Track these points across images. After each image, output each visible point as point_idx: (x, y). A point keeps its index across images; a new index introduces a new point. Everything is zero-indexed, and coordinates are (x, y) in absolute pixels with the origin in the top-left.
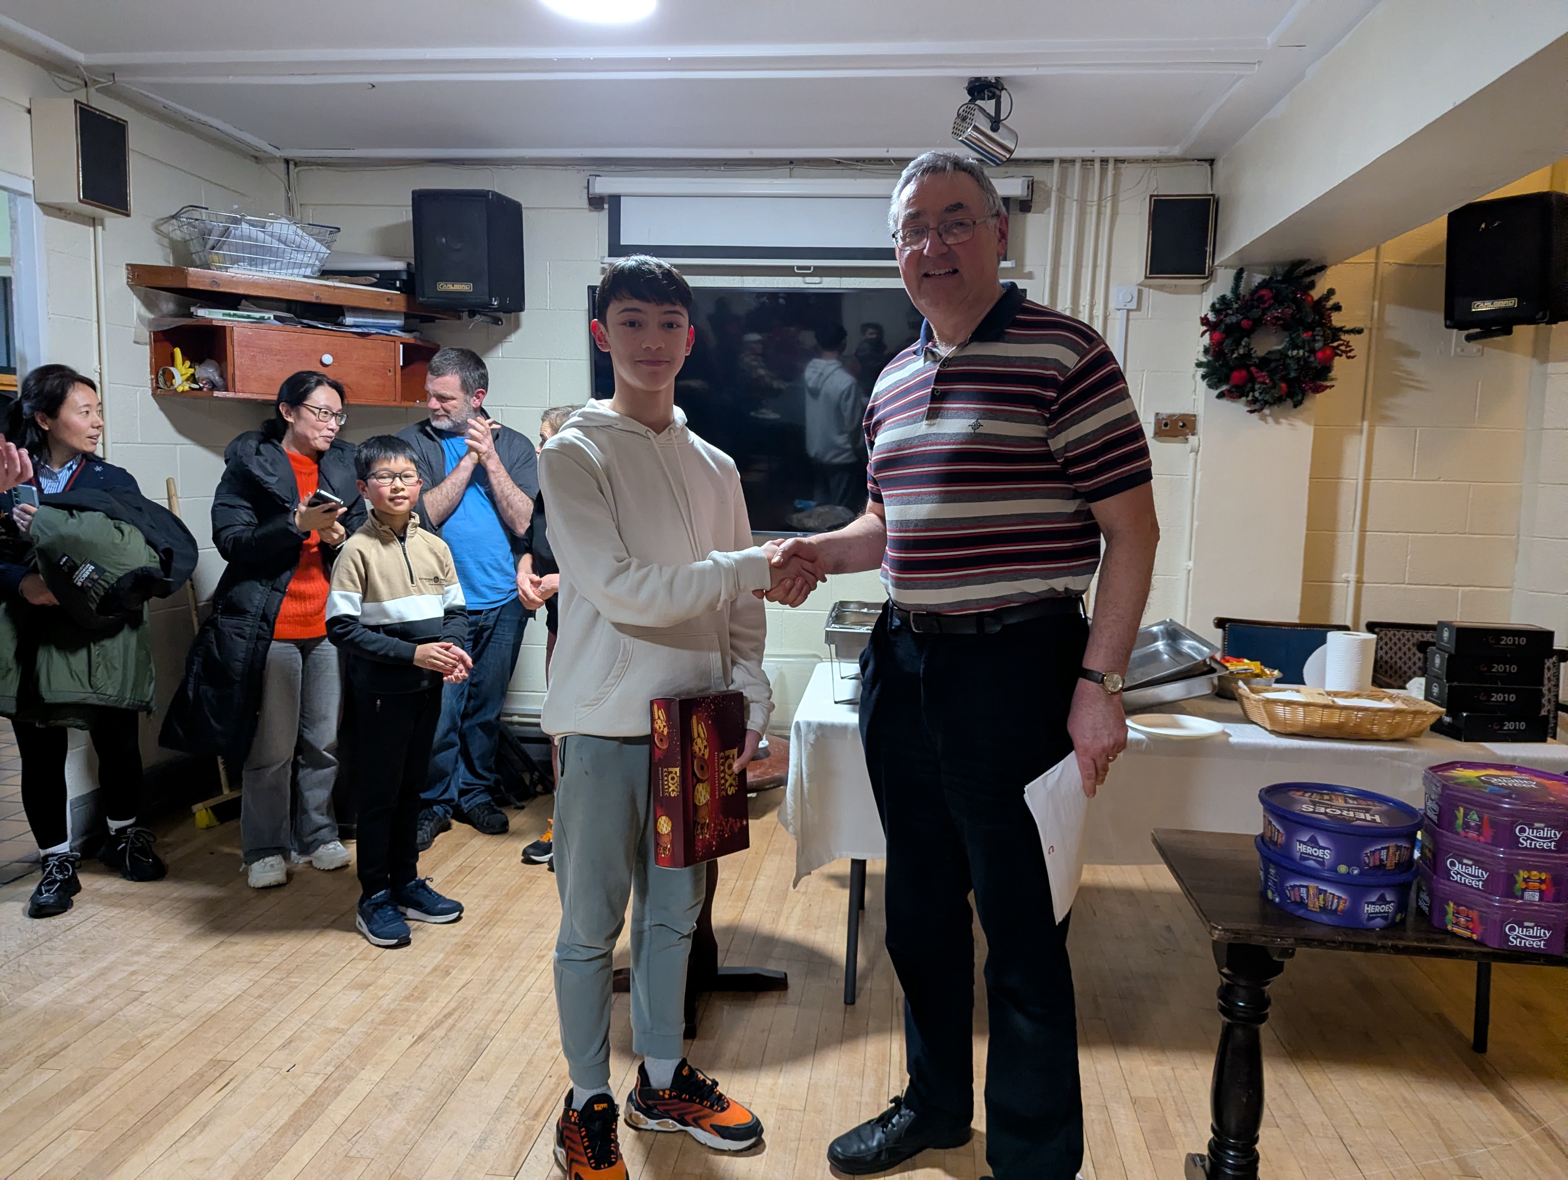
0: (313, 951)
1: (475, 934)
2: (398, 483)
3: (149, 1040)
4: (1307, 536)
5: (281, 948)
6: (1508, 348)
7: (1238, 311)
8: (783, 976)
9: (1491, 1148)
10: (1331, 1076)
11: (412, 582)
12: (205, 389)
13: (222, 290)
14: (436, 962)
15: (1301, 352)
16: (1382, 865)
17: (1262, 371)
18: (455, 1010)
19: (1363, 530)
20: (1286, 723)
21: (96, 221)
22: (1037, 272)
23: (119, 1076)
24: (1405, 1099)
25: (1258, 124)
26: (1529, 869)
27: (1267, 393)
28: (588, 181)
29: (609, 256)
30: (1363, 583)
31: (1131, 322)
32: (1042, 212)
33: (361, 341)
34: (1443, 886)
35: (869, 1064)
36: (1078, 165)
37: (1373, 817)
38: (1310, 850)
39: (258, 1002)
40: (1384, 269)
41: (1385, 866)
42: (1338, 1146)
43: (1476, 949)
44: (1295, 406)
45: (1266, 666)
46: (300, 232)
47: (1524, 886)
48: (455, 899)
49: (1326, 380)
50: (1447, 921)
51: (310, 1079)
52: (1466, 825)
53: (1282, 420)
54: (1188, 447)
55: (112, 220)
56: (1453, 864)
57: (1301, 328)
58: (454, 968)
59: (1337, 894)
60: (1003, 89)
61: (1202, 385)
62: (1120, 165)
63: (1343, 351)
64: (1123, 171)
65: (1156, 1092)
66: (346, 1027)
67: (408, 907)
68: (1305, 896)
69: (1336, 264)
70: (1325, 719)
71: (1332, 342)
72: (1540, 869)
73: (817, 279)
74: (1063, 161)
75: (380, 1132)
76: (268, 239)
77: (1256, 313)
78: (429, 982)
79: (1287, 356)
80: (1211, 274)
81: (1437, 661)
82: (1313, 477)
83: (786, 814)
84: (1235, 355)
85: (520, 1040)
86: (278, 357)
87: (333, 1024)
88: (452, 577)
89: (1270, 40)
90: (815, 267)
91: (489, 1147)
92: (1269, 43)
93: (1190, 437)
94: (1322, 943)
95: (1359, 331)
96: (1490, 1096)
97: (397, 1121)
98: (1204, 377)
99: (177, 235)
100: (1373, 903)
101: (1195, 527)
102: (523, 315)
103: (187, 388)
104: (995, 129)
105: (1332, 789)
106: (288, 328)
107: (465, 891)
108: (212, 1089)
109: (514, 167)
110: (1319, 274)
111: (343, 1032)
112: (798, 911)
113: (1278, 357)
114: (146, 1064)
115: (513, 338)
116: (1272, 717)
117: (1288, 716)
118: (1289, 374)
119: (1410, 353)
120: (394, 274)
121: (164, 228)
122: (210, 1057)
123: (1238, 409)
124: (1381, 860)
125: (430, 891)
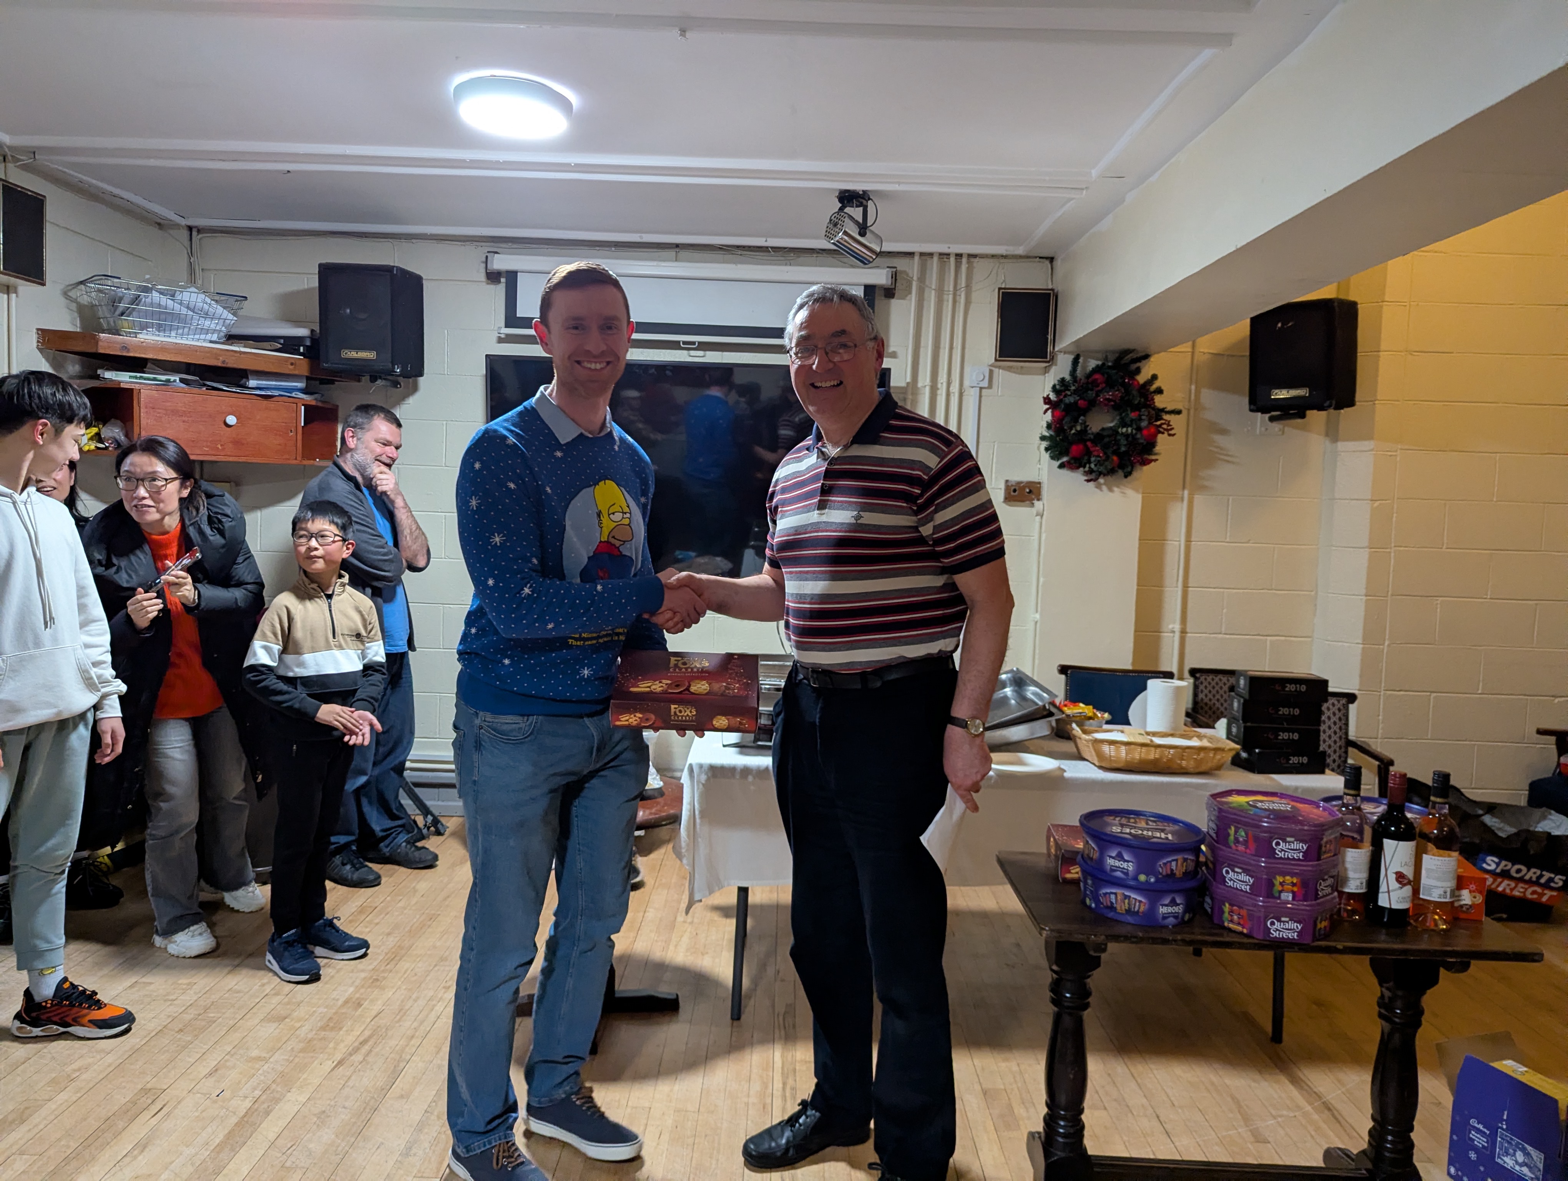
0: (227, 989)
1: (382, 968)
2: (314, 543)
3: (78, 1074)
4: (1139, 593)
5: (195, 987)
6: (1304, 428)
7: (1075, 392)
8: (674, 997)
9: (1280, 1119)
10: (1152, 1066)
11: (334, 637)
12: (110, 449)
13: (131, 354)
14: (347, 995)
15: (1130, 430)
16: (1172, 874)
17: (1097, 446)
18: (370, 1037)
19: (1186, 586)
20: (1111, 760)
21: (10, 288)
22: (900, 352)
23: (54, 1107)
24: (1213, 1084)
25: (1087, 235)
26: (1284, 874)
27: (1101, 465)
28: (487, 257)
29: (506, 327)
30: (1186, 633)
31: (983, 399)
32: (903, 298)
33: (265, 403)
34: (1219, 890)
35: (755, 1071)
36: (935, 259)
37: (1166, 835)
38: (1117, 863)
39: (179, 1036)
40: (1200, 358)
41: (1175, 874)
42: (1155, 1123)
43: (1246, 940)
44: (1126, 477)
45: (1098, 709)
46: (208, 300)
47: (1280, 888)
48: (360, 937)
49: (1151, 454)
50: (1224, 919)
51: (239, 1102)
52: (1237, 841)
53: (1116, 489)
54: (1034, 511)
55: (26, 288)
56: (1227, 872)
57: (1129, 409)
58: (366, 1000)
59: (1139, 898)
60: (869, 199)
61: (1046, 456)
62: (972, 260)
63: (1165, 429)
64: (975, 264)
65: (1004, 1084)
66: (267, 1056)
67: (315, 945)
68: (1114, 901)
69: (1158, 352)
70: (1143, 756)
71: (1156, 421)
72: (1292, 875)
73: (701, 353)
74: (922, 254)
75: (311, 1146)
76: (177, 306)
77: (1091, 394)
78: (343, 1013)
79: (1118, 432)
80: (1052, 359)
81: (1236, 705)
82: (1143, 539)
83: (680, 847)
84: (1073, 431)
85: (434, 1062)
86: (184, 418)
87: (255, 1053)
88: (375, 635)
89: (1094, 173)
90: (699, 343)
91: (415, 1155)
92: (1093, 175)
93: (1036, 502)
94: (1126, 938)
95: (1179, 412)
96: (1283, 1079)
97: (327, 1135)
98: (1047, 449)
99: (85, 300)
100: (1166, 905)
101: (1041, 583)
102: (421, 380)
103: (93, 447)
104: (862, 234)
105: (1138, 814)
106: (196, 390)
107: (368, 930)
108: (147, 1115)
109: (414, 241)
110: (1144, 362)
111: (266, 1060)
112: (685, 940)
113: (1110, 432)
114: (79, 1095)
115: (411, 400)
116: (1100, 755)
117: (1113, 754)
118: (1119, 448)
119: (1223, 432)
120: (299, 340)
121: (73, 294)
122: (139, 1087)
123: (1077, 478)
124: (1172, 870)
125: (337, 930)
